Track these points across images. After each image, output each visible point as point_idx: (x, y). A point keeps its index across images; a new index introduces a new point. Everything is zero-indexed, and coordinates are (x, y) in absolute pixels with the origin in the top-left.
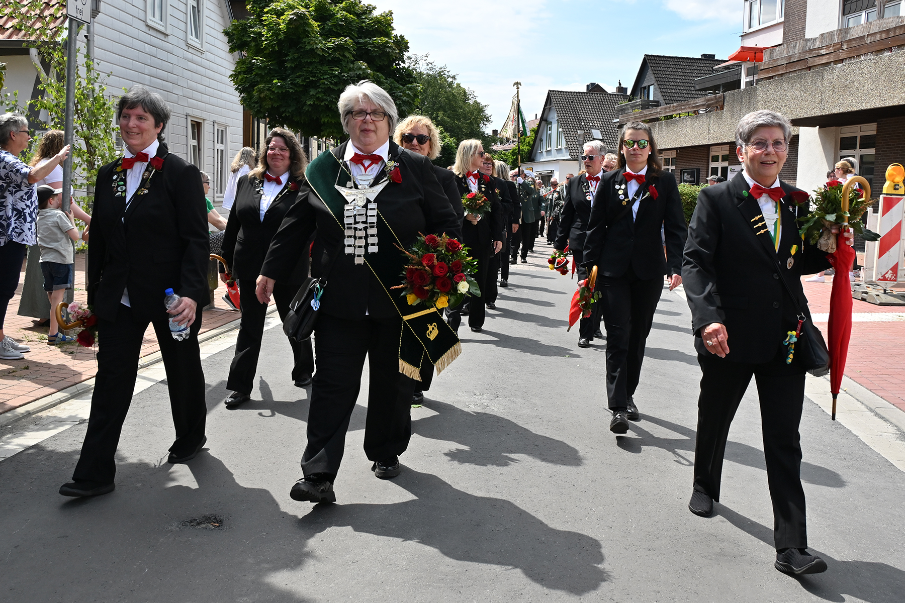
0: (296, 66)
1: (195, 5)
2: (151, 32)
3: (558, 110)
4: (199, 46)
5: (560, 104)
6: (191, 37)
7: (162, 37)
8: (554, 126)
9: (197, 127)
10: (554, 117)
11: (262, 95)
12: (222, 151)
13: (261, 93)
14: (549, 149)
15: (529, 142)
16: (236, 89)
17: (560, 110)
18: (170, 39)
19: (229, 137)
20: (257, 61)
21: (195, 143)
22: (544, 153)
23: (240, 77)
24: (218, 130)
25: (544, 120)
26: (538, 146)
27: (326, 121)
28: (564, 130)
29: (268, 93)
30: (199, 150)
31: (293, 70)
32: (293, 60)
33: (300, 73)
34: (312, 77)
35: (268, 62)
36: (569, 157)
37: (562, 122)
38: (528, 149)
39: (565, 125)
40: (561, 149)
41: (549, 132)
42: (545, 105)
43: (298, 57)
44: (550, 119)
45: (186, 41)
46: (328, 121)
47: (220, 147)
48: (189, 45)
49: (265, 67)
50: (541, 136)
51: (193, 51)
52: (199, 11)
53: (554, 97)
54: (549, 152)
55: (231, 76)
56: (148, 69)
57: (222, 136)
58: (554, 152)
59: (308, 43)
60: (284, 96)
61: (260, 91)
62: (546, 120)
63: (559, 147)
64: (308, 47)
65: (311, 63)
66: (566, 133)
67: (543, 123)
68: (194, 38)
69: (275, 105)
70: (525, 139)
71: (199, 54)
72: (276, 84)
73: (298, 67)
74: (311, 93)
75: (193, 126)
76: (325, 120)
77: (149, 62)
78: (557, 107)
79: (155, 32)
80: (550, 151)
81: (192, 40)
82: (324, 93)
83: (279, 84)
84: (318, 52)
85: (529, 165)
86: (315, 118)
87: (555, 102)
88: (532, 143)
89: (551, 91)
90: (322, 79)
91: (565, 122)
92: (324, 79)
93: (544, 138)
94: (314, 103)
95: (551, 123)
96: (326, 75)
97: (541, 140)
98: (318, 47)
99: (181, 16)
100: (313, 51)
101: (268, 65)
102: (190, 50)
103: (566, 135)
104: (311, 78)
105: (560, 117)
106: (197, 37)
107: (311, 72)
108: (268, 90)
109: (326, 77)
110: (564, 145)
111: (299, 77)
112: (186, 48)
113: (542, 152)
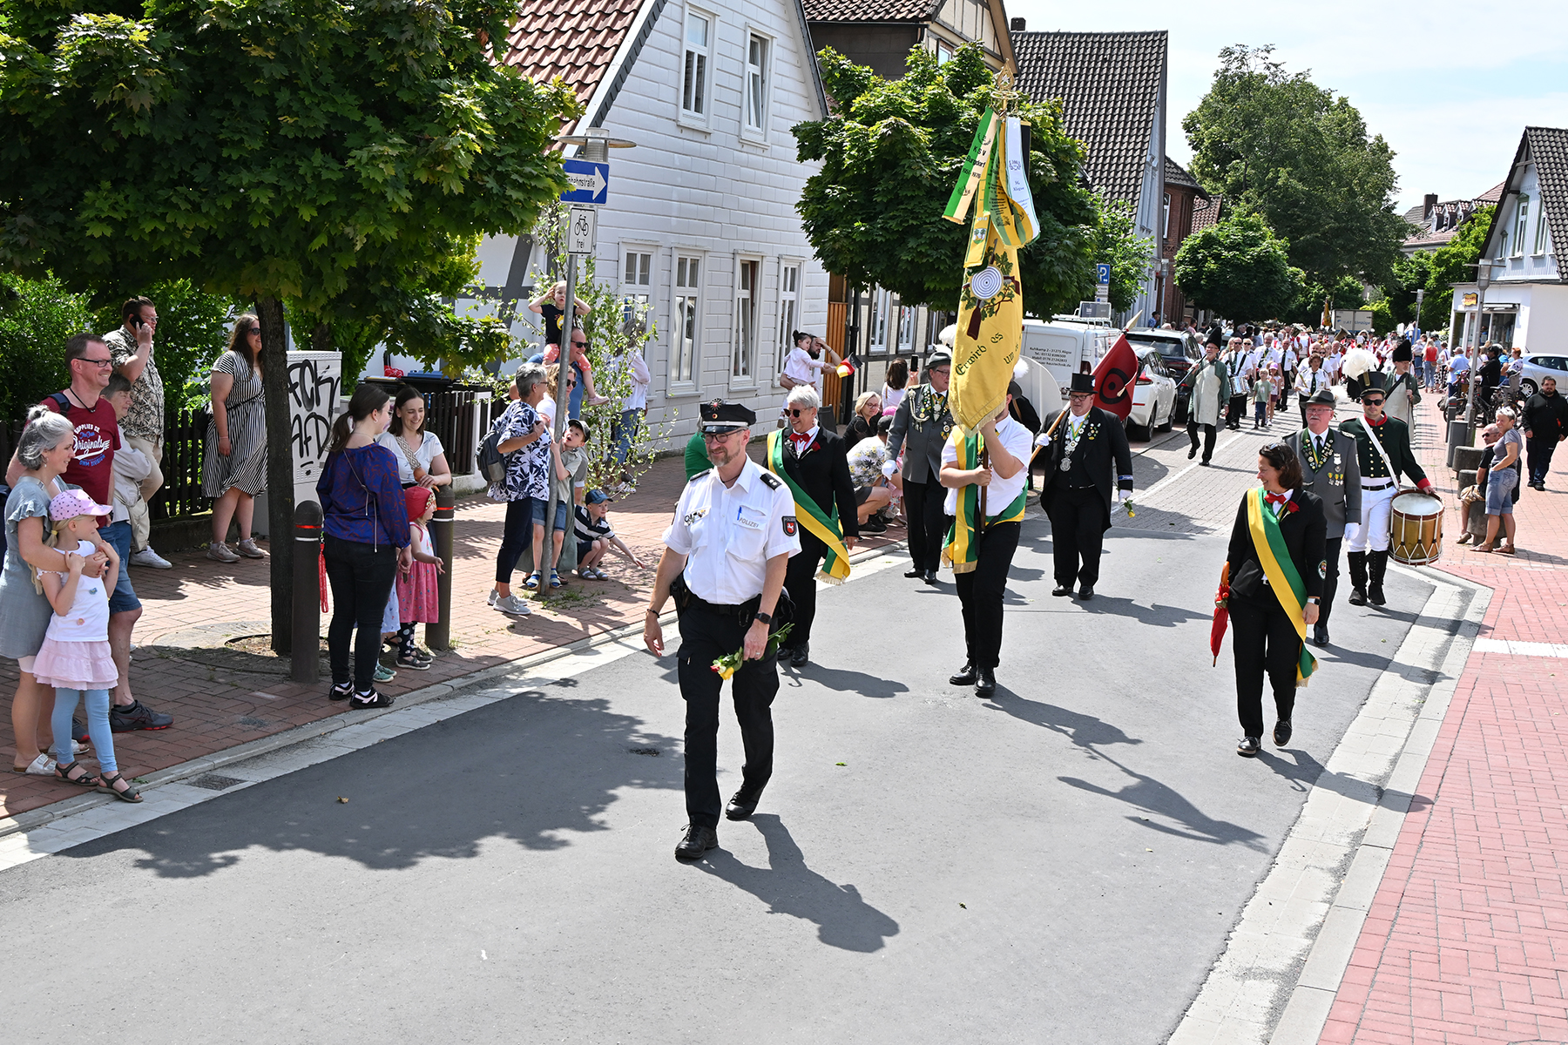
0: (890, 201)
1: (758, 73)
2: (686, 134)
3: (1542, 171)
4: (760, 139)
5: (1548, 158)
6: (747, 126)
7: (701, 138)
8: (1534, 206)
9: (751, 270)
10: (1532, 185)
11: (837, 246)
12: (791, 303)
13: (835, 242)
14: (1517, 255)
15: (1476, 238)
16: (805, 227)
17: (1548, 171)
18: (712, 139)
19: (804, 278)
20: (833, 191)
21: (746, 294)
22: (1508, 263)
23: (811, 208)
24: (786, 269)
25: (1512, 189)
26: (1497, 246)
27: (932, 287)
28: (1552, 216)
29: (845, 242)
30: (753, 305)
31: (887, 206)
32: (886, 192)
33: (895, 213)
34: (912, 219)
35: (849, 191)
36: (1557, 276)
37: (1548, 199)
38: (1473, 252)
39: (1556, 204)
40: (1542, 258)
41: (1522, 218)
42: (1517, 160)
43: (895, 187)
44: (1525, 191)
45: (739, 135)
46: (935, 287)
47: (789, 296)
48: (742, 142)
49: (844, 201)
50: (1505, 225)
51: (750, 149)
52: (763, 82)
53: (1535, 143)
54: (1517, 261)
55: (797, 205)
56: (676, 192)
57: (792, 279)
58: (1528, 262)
59: (910, 167)
60: (869, 247)
61: (835, 239)
62: (1517, 192)
63: (1540, 253)
64: (909, 174)
65: (912, 197)
66: (1555, 224)
67: (1510, 197)
68: (753, 126)
69: (857, 260)
70: (1469, 230)
71: (760, 151)
72: (859, 227)
73: (895, 201)
74: (910, 246)
75: (744, 266)
76: (929, 285)
77: (679, 181)
78: (1541, 165)
79: (691, 133)
80: (1520, 259)
81: (751, 131)
82: (930, 244)
83: (863, 229)
84: (924, 182)
85: (1472, 289)
86: (915, 282)
87: (1538, 155)
88: (1482, 240)
89: (1530, 129)
90: (926, 223)
91: (1554, 199)
92: (930, 223)
93: (1510, 230)
94: (912, 260)
95: (1527, 198)
96: (934, 216)
97: (1504, 234)
98: (924, 173)
99: (733, 98)
100: (916, 180)
101: (849, 198)
102: (746, 148)
103: (1555, 228)
104: (910, 222)
105: (1546, 188)
106: (758, 126)
107: (912, 212)
108: (847, 236)
109: (933, 220)
110: (1550, 250)
111: (892, 218)
112: (739, 147)
113: (1503, 261)
